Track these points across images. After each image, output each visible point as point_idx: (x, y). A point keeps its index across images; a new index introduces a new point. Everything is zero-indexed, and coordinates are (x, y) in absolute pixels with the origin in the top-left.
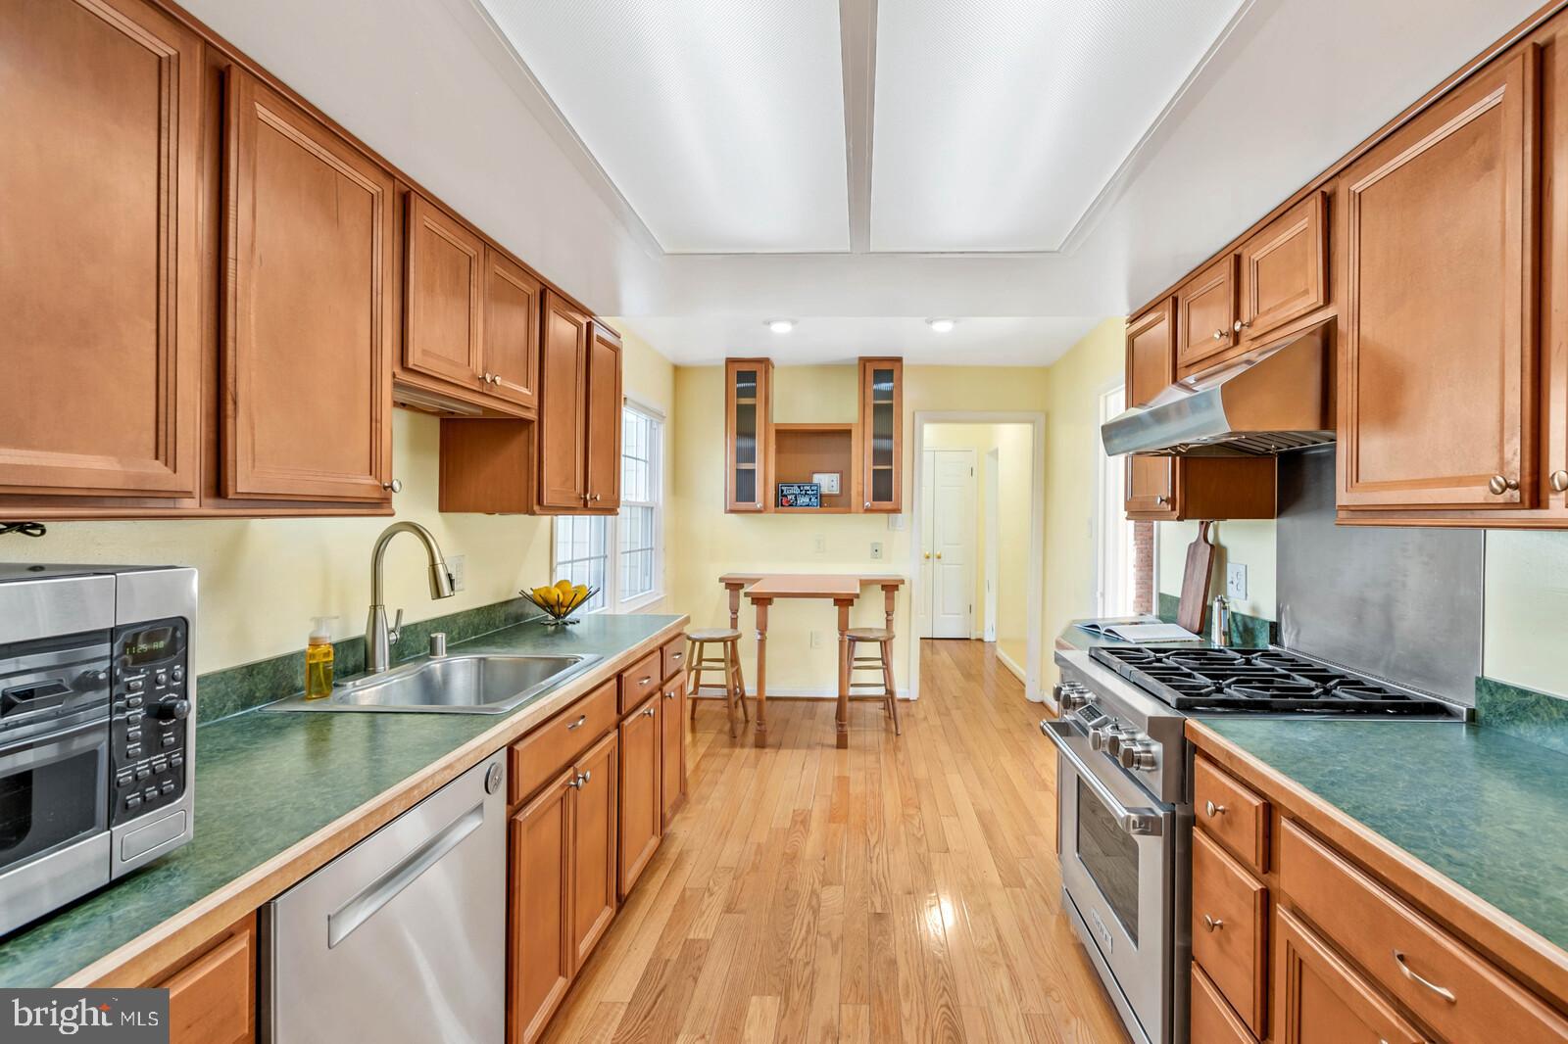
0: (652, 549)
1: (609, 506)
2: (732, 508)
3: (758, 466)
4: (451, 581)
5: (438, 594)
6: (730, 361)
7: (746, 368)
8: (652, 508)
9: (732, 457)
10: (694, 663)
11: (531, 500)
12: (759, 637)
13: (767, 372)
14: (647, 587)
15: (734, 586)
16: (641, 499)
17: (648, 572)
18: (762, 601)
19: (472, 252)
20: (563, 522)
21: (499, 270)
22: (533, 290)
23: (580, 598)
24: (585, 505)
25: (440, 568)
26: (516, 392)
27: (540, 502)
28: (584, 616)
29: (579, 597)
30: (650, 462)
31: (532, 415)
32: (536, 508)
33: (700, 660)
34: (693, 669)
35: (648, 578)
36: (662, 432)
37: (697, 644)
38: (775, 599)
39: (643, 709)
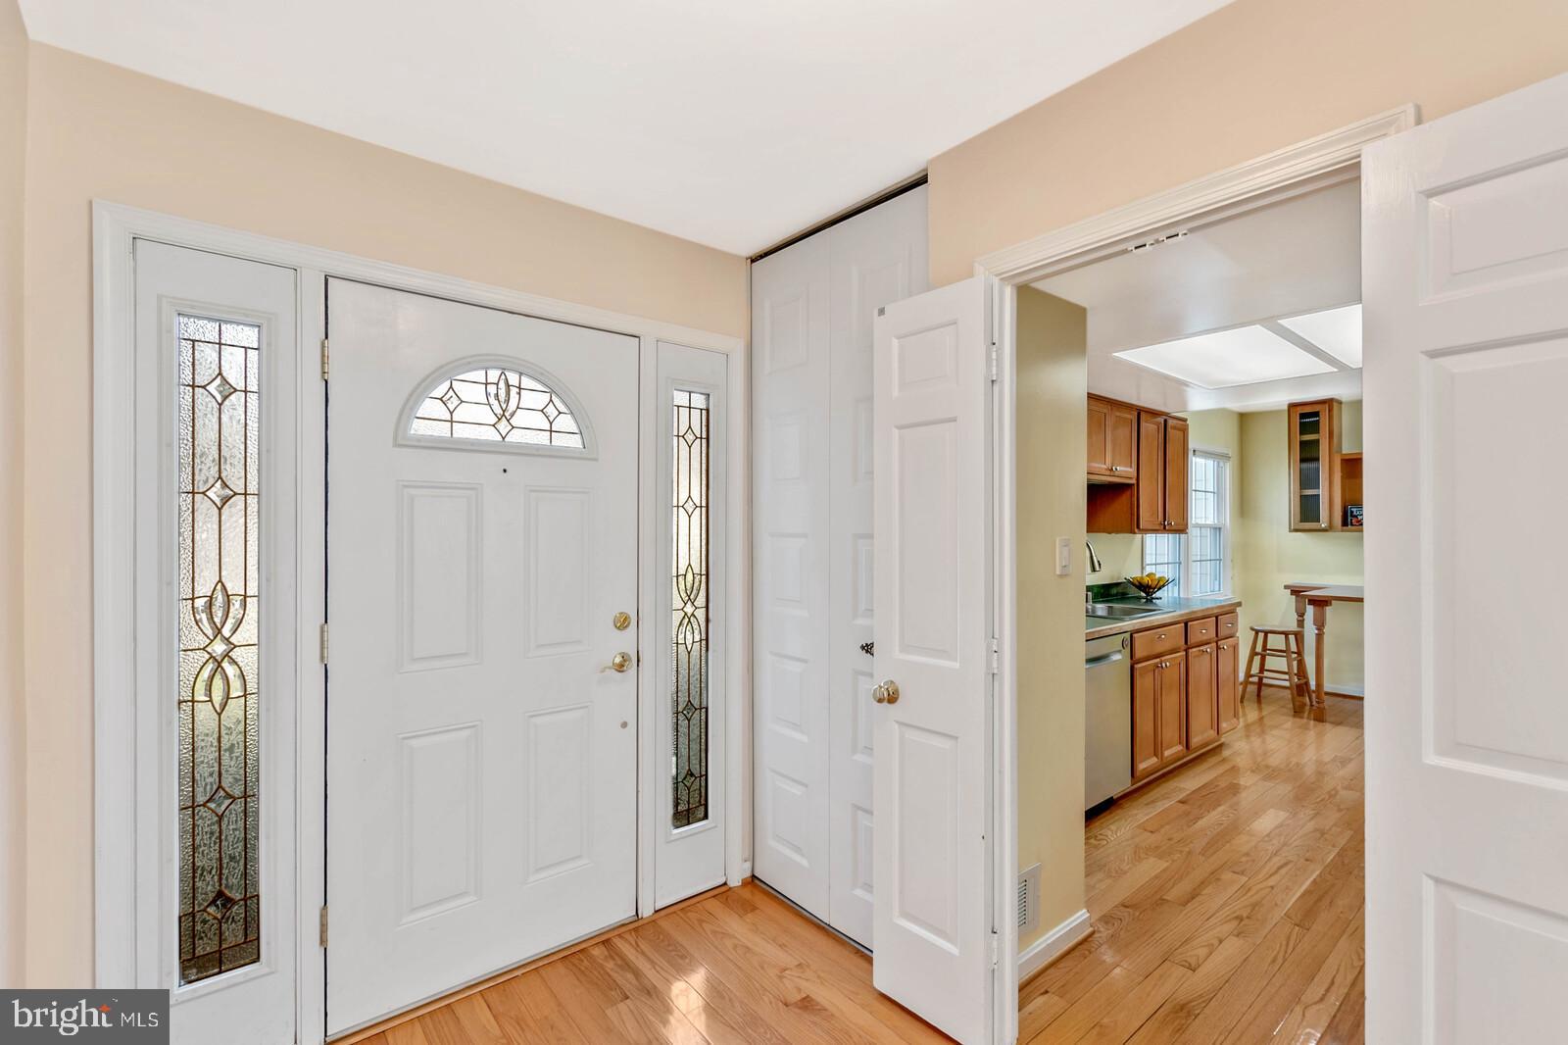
0: (1220, 560)
1: (1181, 528)
2: (1297, 527)
3: (1323, 491)
4: (1100, 564)
5: (1094, 570)
6: (1292, 406)
7: (1308, 410)
8: (1220, 529)
9: (1295, 485)
10: (1259, 649)
11: (1133, 525)
12: (1316, 632)
13: (1330, 410)
14: (1217, 588)
15: (1296, 592)
16: (1210, 522)
17: (1217, 577)
18: (1321, 603)
19: (1105, 411)
20: (1150, 538)
21: (1118, 414)
22: (1133, 416)
23: (1161, 585)
24: (1165, 528)
25: (1094, 558)
26: (1124, 471)
27: (1138, 527)
28: (1164, 595)
29: (1161, 583)
30: (1218, 493)
31: (1134, 481)
32: (1136, 530)
33: (1265, 648)
34: (1257, 654)
35: (1217, 582)
36: (1229, 470)
37: (1261, 635)
38: (1333, 602)
39: (1201, 648)
